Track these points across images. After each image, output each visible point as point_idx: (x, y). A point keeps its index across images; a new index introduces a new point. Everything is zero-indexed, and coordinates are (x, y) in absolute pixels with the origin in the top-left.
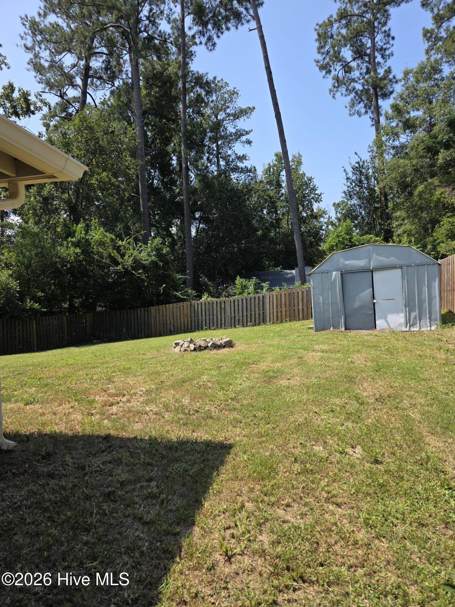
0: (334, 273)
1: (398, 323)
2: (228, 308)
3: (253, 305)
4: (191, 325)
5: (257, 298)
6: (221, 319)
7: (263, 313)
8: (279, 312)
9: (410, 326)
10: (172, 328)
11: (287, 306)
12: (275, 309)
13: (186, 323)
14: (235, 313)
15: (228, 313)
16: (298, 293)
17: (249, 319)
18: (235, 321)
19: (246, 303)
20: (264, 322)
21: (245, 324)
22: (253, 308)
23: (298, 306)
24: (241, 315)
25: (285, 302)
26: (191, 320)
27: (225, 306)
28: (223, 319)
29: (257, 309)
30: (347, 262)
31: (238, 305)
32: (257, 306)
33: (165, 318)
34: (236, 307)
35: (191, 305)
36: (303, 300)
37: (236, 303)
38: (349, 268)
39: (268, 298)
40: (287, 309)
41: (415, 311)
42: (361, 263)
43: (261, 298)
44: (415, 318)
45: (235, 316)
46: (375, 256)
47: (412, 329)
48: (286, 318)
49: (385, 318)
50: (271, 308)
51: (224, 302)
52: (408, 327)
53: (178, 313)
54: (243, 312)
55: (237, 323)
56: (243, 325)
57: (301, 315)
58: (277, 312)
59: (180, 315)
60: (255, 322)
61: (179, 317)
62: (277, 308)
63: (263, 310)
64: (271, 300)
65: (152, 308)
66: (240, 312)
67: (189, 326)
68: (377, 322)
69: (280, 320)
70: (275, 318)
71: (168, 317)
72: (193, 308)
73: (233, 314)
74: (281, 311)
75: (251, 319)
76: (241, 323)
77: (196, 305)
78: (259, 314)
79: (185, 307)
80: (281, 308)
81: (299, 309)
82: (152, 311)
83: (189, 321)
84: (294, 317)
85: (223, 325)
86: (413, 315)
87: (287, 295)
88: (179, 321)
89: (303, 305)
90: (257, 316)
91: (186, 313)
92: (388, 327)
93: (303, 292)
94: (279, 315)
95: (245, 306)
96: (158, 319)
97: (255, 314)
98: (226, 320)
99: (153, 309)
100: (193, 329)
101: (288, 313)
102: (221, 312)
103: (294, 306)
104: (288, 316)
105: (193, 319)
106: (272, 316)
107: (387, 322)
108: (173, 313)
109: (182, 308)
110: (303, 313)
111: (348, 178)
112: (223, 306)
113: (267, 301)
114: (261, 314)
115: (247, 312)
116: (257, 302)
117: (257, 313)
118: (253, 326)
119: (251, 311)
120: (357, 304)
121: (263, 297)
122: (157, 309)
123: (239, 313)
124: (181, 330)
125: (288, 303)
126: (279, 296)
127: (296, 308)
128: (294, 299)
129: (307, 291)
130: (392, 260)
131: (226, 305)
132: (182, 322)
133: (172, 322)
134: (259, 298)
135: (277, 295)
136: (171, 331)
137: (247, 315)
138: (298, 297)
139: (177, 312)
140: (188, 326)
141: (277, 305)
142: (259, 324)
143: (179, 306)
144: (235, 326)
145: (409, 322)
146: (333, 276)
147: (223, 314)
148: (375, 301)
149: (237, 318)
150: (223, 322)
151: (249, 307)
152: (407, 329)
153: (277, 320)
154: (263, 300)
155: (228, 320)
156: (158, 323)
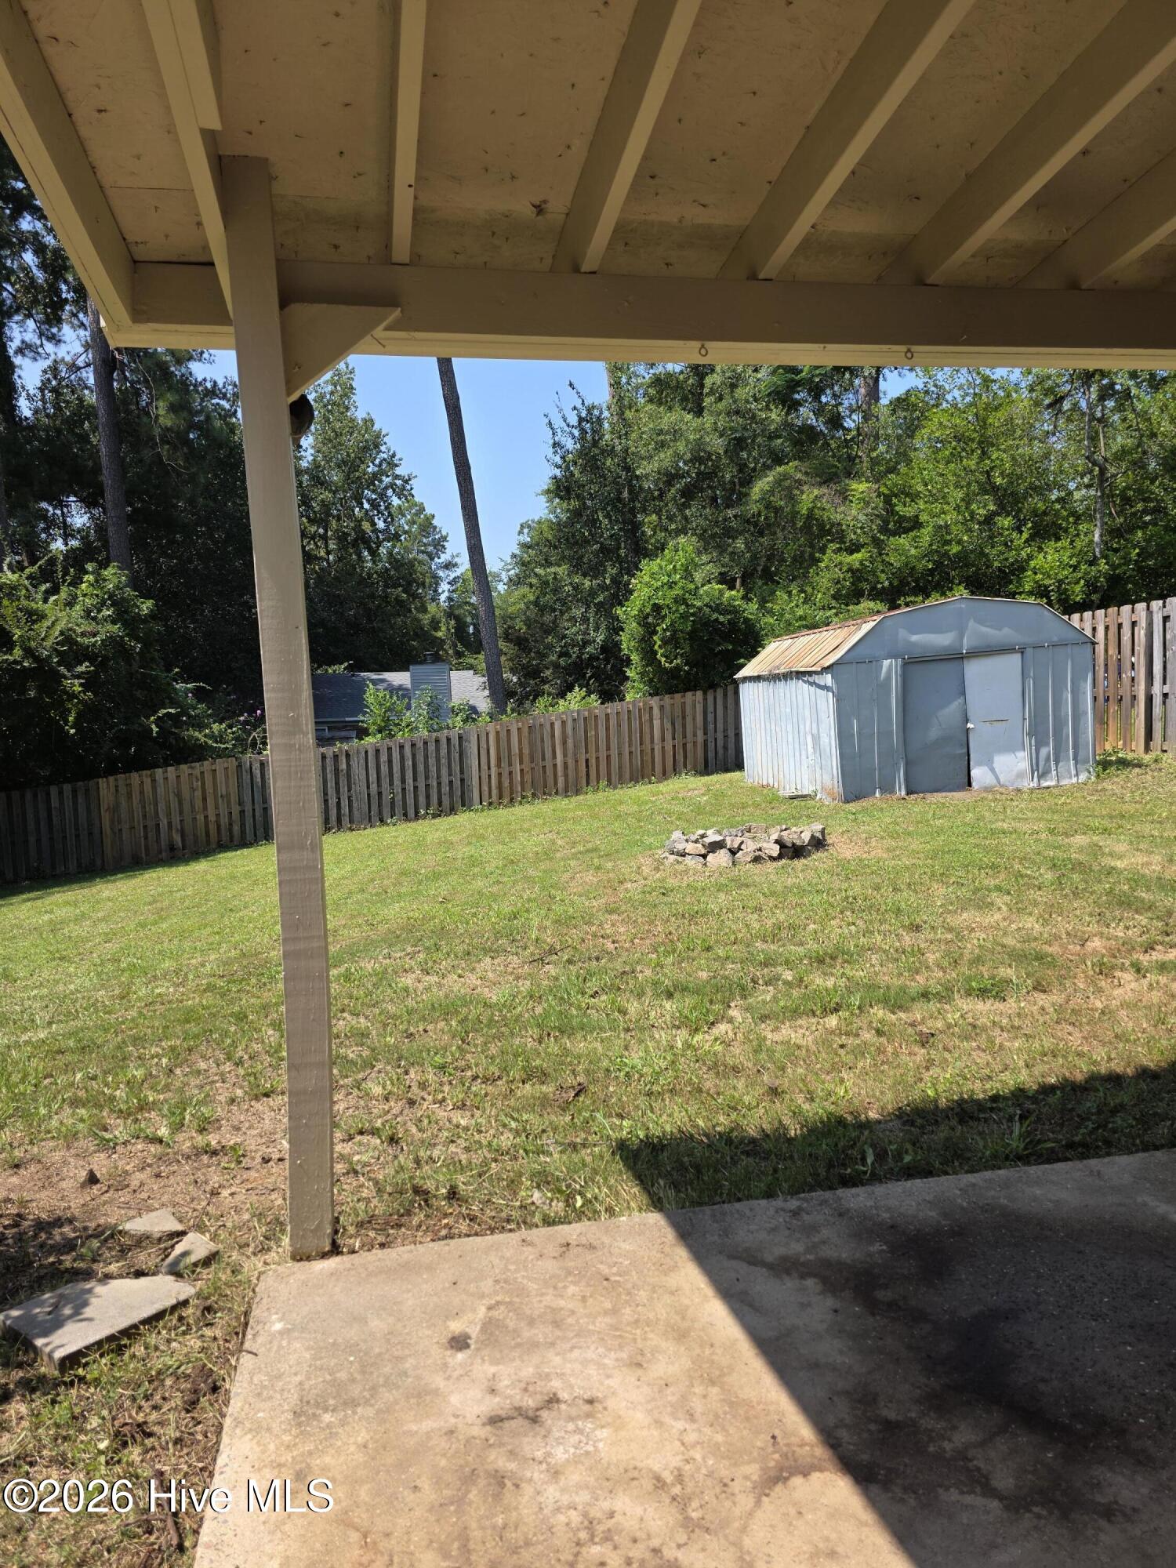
0: (886, 663)
1: (1014, 773)
2: (358, 770)
3: (432, 761)
4: (243, 825)
5: (444, 741)
6: (339, 804)
7: (462, 780)
8: (505, 775)
9: (1039, 778)
10: (177, 838)
11: (526, 759)
12: (493, 769)
13: (224, 821)
14: (379, 785)
15: (360, 786)
16: (552, 724)
17: (422, 799)
18: (380, 805)
19: (414, 756)
20: (465, 803)
21: (411, 813)
22: (433, 769)
23: (554, 757)
24: (398, 788)
25: (520, 750)
26: (242, 812)
27: (348, 765)
28: (345, 803)
29: (444, 771)
30: (914, 638)
31: (390, 761)
32: (444, 761)
33: (150, 809)
34: (384, 768)
35: (240, 766)
36: (564, 743)
37: (384, 758)
38: (917, 653)
39: (474, 740)
40: (526, 767)
41: (1048, 744)
42: (942, 640)
43: (455, 741)
44: (1048, 759)
45: (380, 794)
46: (971, 624)
47: (1045, 784)
48: (523, 790)
49: (990, 763)
50: (484, 766)
51: (348, 755)
52: (1035, 779)
53: (198, 794)
54: (403, 781)
55: (386, 811)
56: (405, 815)
57: (561, 781)
58: (500, 774)
59: (204, 799)
60: (440, 804)
61: (199, 803)
62: (499, 765)
63: (462, 772)
64: (483, 745)
65: (102, 782)
66: (397, 782)
67: (236, 828)
68: (973, 773)
69: (506, 795)
70: (495, 792)
71: (161, 806)
72: (246, 777)
73: (374, 787)
74: (510, 773)
75: (428, 797)
76: (399, 810)
77: (256, 766)
78: (451, 782)
79: (220, 775)
80: (510, 764)
81: (555, 765)
82: (103, 792)
83: (236, 816)
84: (545, 786)
85: (345, 820)
86: (1044, 752)
87: (525, 730)
88: (201, 818)
89: (565, 755)
90: (445, 789)
91: (222, 790)
92: (995, 782)
93: (564, 723)
94: (506, 784)
95: (409, 763)
96: (124, 815)
97: (439, 784)
98: (355, 805)
99: (106, 787)
100: (249, 836)
101: (528, 778)
102: (337, 783)
103: (544, 759)
104: (528, 785)
105: (248, 808)
106: (485, 788)
107: (993, 770)
108: (179, 795)
109: (208, 778)
110: (566, 776)
111: (555, 445)
112: (344, 766)
113: (472, 748)
114: (457, 783)
115: (415, 779)
116: (443, 751)
117: (445, 780)
118: (435, 816)
119: (427, 778)
120: (934, 733)
121: (460, 738)
122: (120, 783)
123: (391, 783)
124: (208, 842)
125: (526, 751)
126: (503, 735)
127: (549, 764)
128: (542, 740)
129: (574, 720)
130: (1006, 634)
131: (354, 764)
132: (212, 818)
133: (176, 820)
134: (449, 740)
135: (497, 733)
136: (172, 848)
137: (416, 788)
138: (553, 736)
139: (193, 790)
140: (230, 830)
141: (499, 760)
142: (453, 811)
143: (197, 772)
144: (381, 820)
145: (1039, 770)
146: (884, 670)
147: (344, 789)
148: (970, 725)
149: (387, 797)
150: (345, 810)
151: (421, 768)
152: (1034, 784)
153: (501, 797)
154: (460, 745)
155: (362, 805)
156: (125, 827)
